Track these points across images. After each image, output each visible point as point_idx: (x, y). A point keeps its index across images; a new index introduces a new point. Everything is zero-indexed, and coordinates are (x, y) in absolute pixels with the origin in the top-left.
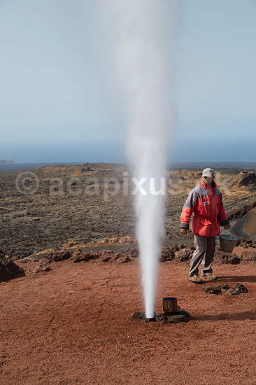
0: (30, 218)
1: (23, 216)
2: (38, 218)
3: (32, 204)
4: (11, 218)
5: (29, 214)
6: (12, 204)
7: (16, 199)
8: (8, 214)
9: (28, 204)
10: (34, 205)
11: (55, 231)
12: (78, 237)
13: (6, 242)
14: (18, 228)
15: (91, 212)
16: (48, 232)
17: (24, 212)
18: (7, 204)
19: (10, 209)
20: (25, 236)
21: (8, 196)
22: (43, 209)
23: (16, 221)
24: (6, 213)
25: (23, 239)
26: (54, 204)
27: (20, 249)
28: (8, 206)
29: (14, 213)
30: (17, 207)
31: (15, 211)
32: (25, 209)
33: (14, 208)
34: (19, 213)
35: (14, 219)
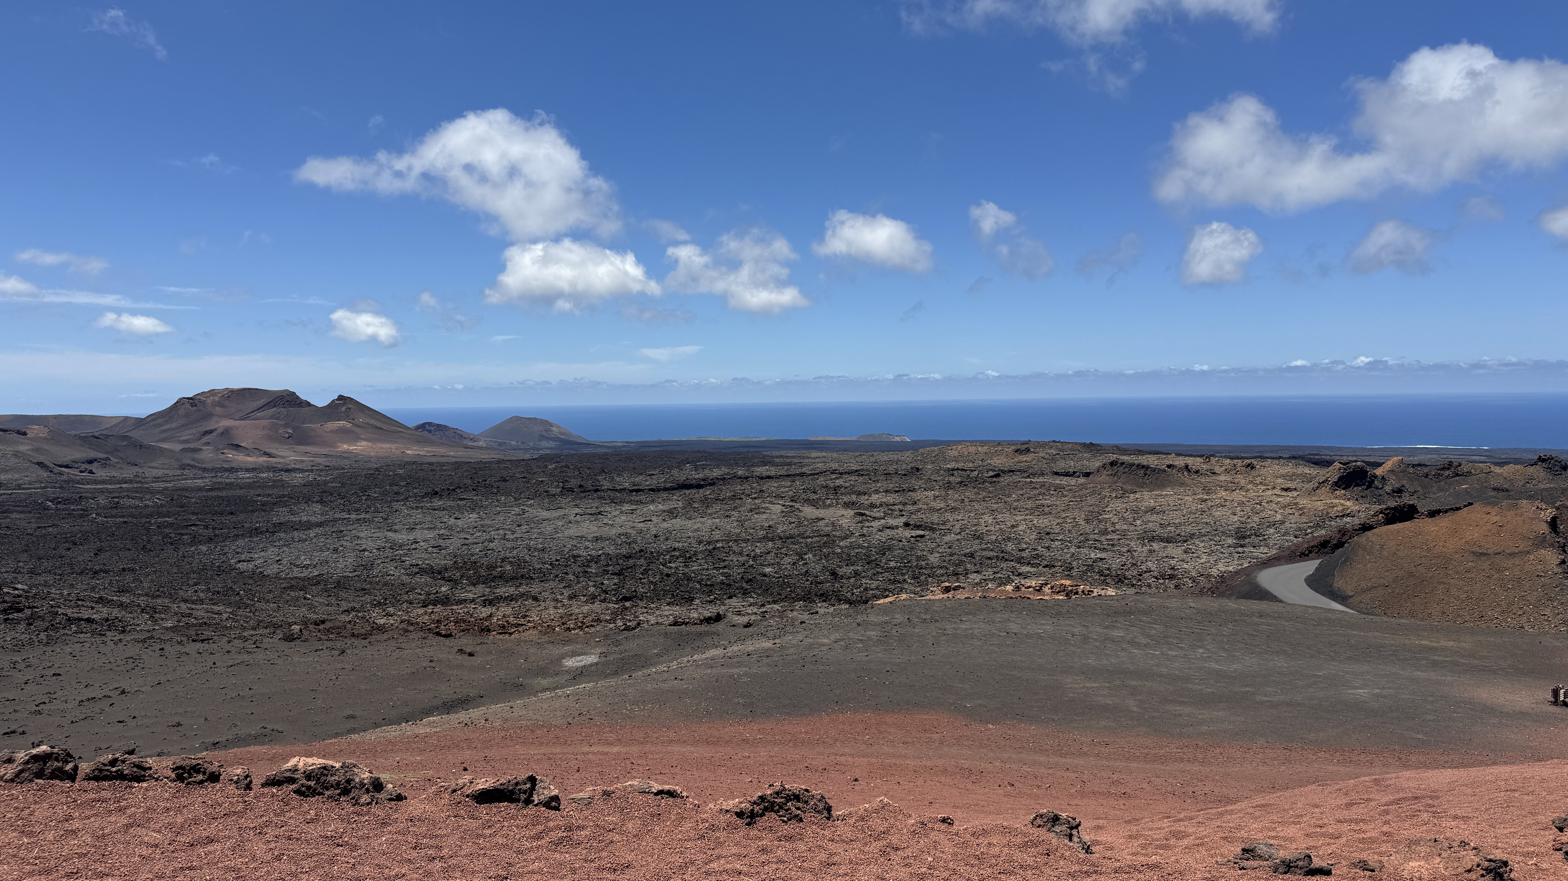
0: (908, 533)
1: (897, 527)
2: (921, 533)
3: (915, 507)
4: (875, 530)
5: (907, 525)
6: (881, 505)
7: (890, 498)
8: (873, 524)
9: (910, 508)
11: (947, 558)
12: (989, 573)
13: (856, 574)
14: (884, 549)
15: (1020, 528)
16: (934, 559)
17: (901, 521)
18: (872, 506)
19: (878, 515)
20: (892, 564)
21: (877, 492)
22: (935, 518)
23: (883, 536)
24: (868, 521)
25: (888, 570)
26: (954, 509)
27: (877, 589)
28: (875, 510)
29: (883, 521)
30: (890, 512)
31: (884, 519)
32: (903, 515)
33: (884, 512)
34: (891, 522)
35: (880, 533)
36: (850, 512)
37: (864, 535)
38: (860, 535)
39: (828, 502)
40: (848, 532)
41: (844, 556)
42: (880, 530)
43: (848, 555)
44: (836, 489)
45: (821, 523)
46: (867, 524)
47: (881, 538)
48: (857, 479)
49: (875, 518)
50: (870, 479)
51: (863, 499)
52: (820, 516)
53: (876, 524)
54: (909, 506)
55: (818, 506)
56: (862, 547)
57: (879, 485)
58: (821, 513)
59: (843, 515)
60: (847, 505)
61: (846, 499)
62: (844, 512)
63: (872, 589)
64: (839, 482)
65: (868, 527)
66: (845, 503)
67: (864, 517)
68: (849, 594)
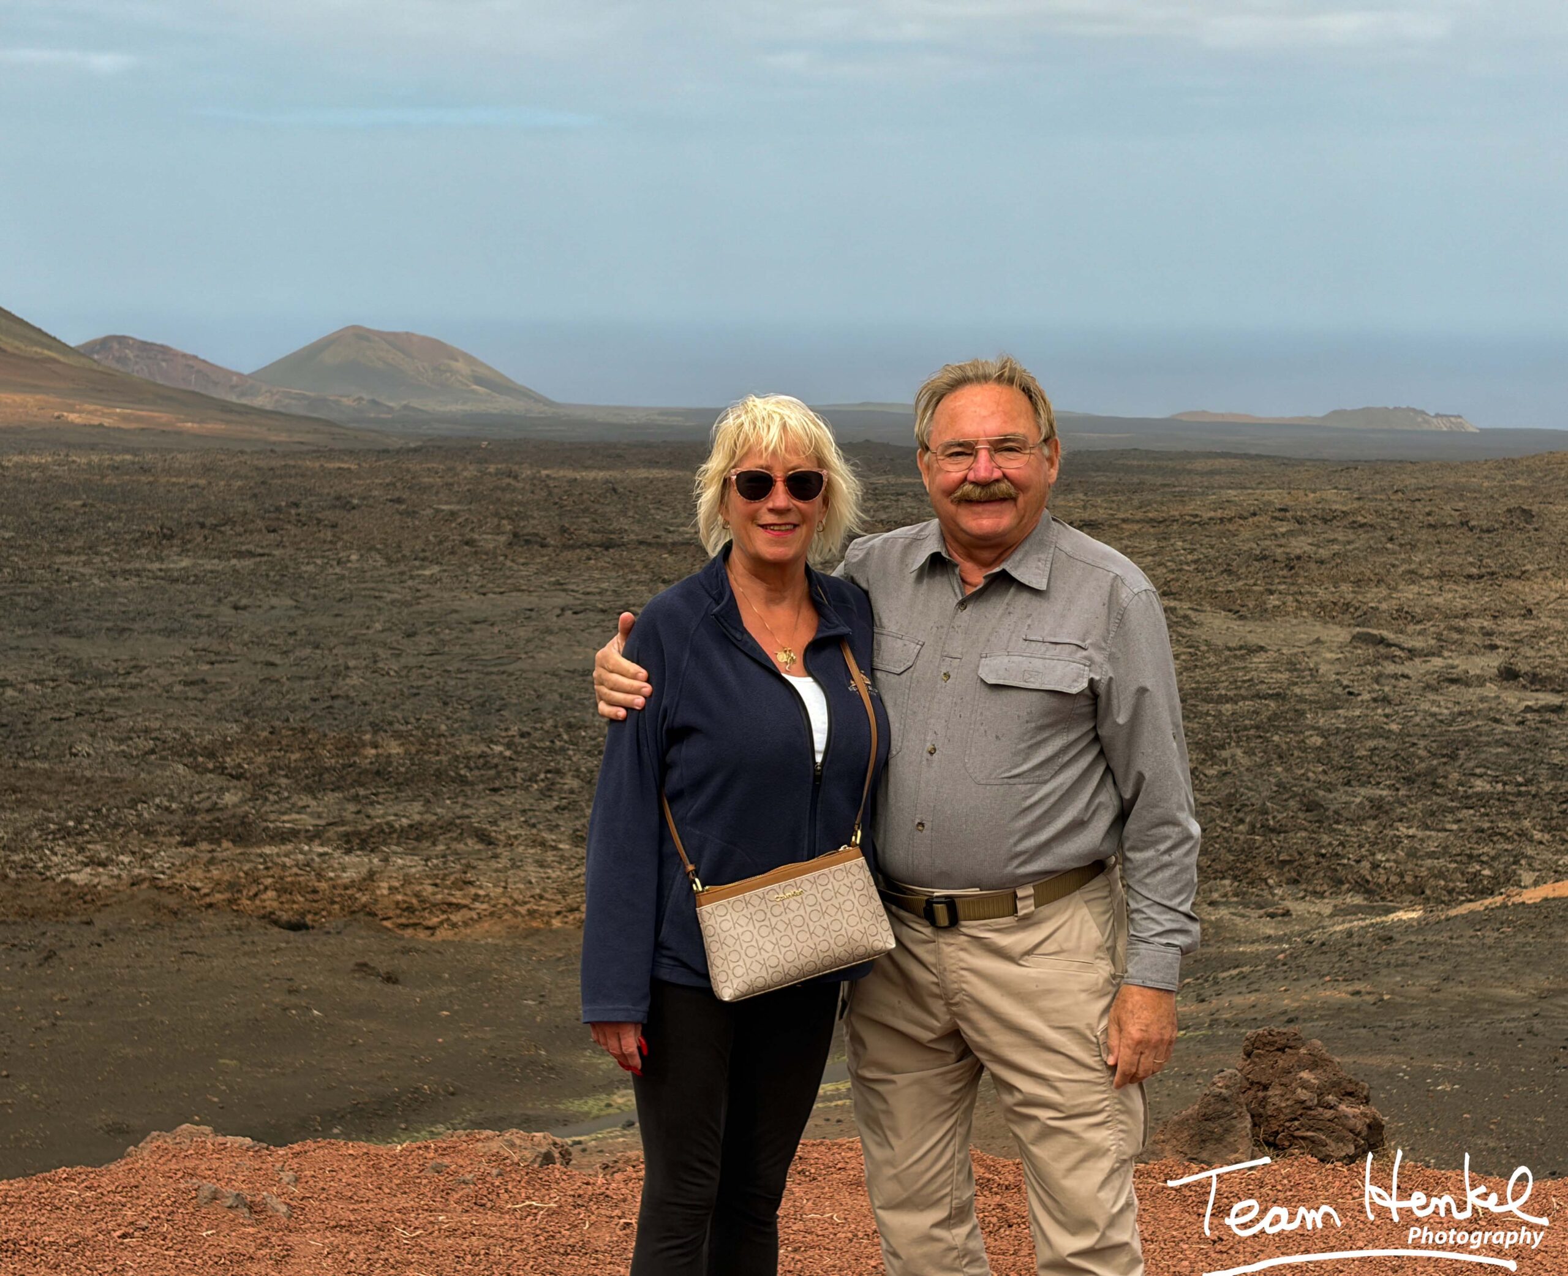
0: (1515, 699)
1: (1481, 681)
2: (1555, 700)
3: (1529, 625)
4: (1415, 686)
5: (1509, 674)
6: (1428, 615)
7: (1453, 597)
8: (1407, 668)
10: (1539, 634)
13: (1378, 808)
17: (1491, 662)
18: (1404, 616)
19: (1418, 643)
21: (1413, 576)
23: (1442, 704)
24: (1393, 659)
25: (1469, 801)
28: (1411, 628)
29: (1437, 662)
30: (1456, 636)
31: (1440, 655)
32: (1494, 647)
33: (1439, 637)
34: (1462, 664)
35: (1431, 696)
36: (1339, 634)
37: (1386, 700)
38: (1375, 700)
39: (1273, 601)
40: (1338, 690)
41: (1335, 755)
42: (1428, 687)
43: (1348, 753)
44: (1292, 563)
45: (1257, 659)
46: (1390, 668)
47: (1435, 709)
48: (1352, 537)
49: (1412, 653)
50: (1391, 539)
51: (1373, 596)
52: (1253, 640)
53: (1416, 668)
54: (1508, 621)
55: (1244, 611)
56: (1387, 735)
57: (1418, 557)
58: (1252, 632)
59: (1318, 641)
60: (1325, 612)
61: (1322, 594)
62: (1319, 630)
63: (1431, 855)
64: (1300, 545)
65: (1395, 677)
66: (1322, 606)
67: (1382, 650)
68: (1366, 864)
